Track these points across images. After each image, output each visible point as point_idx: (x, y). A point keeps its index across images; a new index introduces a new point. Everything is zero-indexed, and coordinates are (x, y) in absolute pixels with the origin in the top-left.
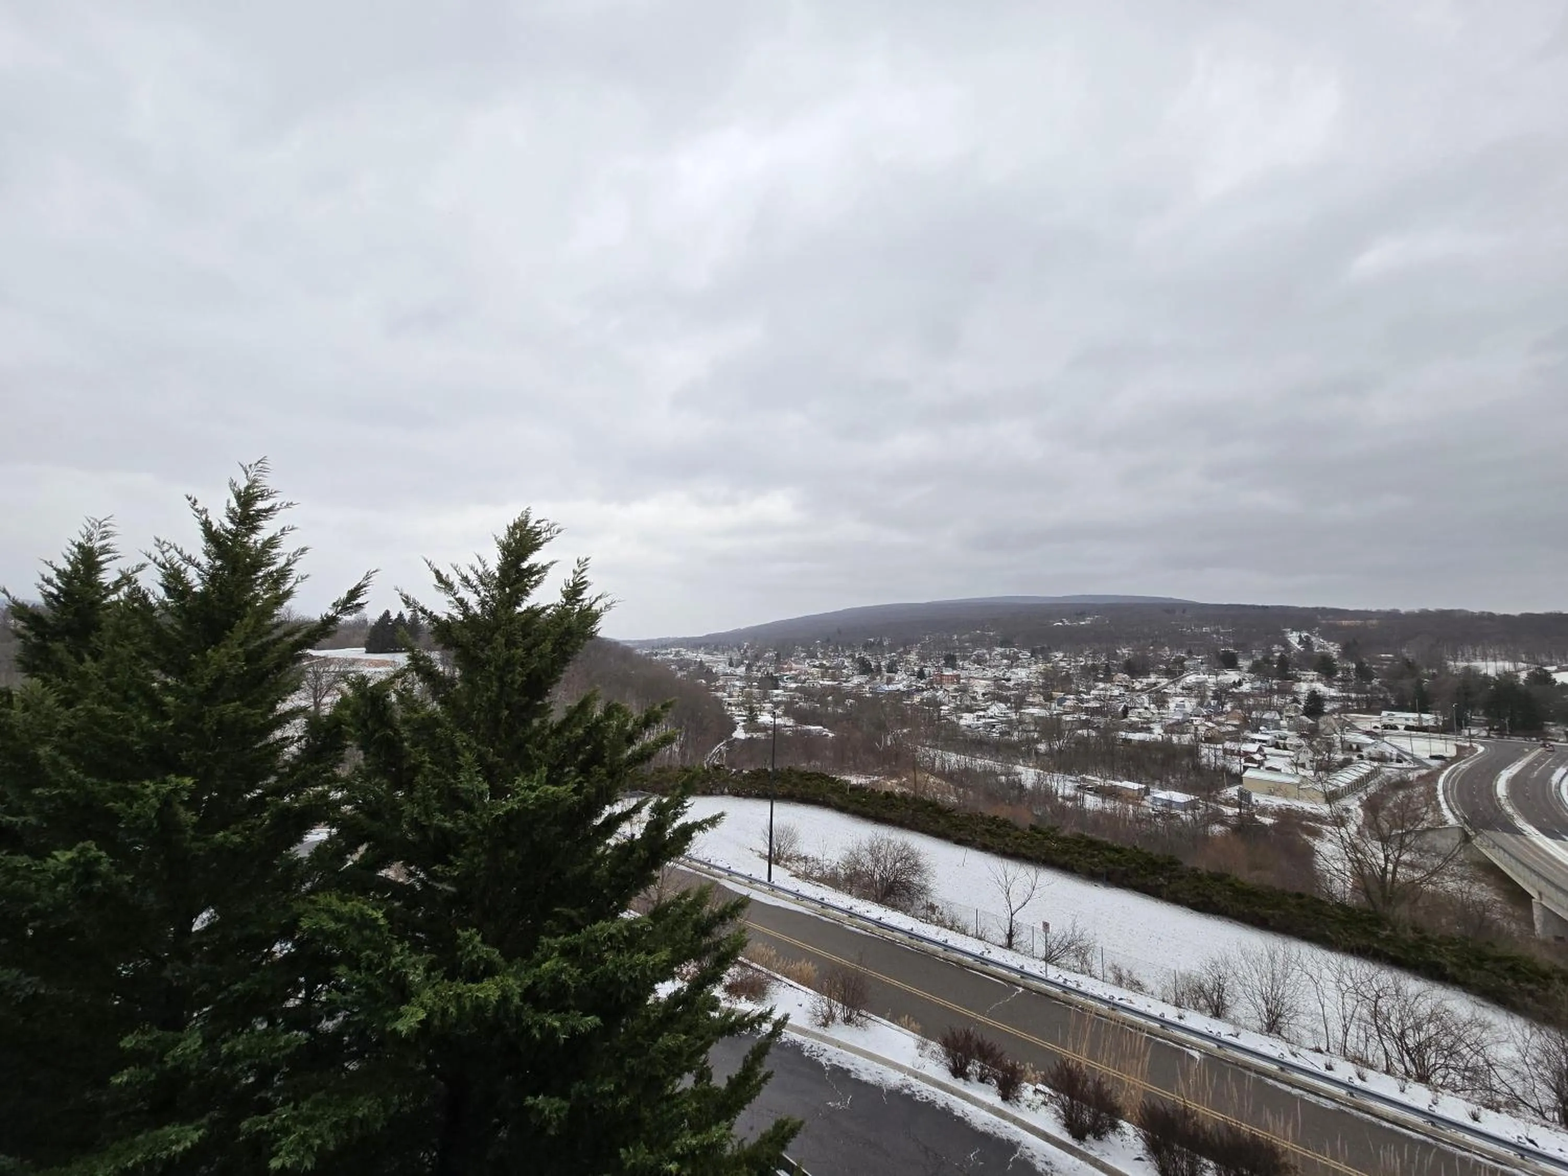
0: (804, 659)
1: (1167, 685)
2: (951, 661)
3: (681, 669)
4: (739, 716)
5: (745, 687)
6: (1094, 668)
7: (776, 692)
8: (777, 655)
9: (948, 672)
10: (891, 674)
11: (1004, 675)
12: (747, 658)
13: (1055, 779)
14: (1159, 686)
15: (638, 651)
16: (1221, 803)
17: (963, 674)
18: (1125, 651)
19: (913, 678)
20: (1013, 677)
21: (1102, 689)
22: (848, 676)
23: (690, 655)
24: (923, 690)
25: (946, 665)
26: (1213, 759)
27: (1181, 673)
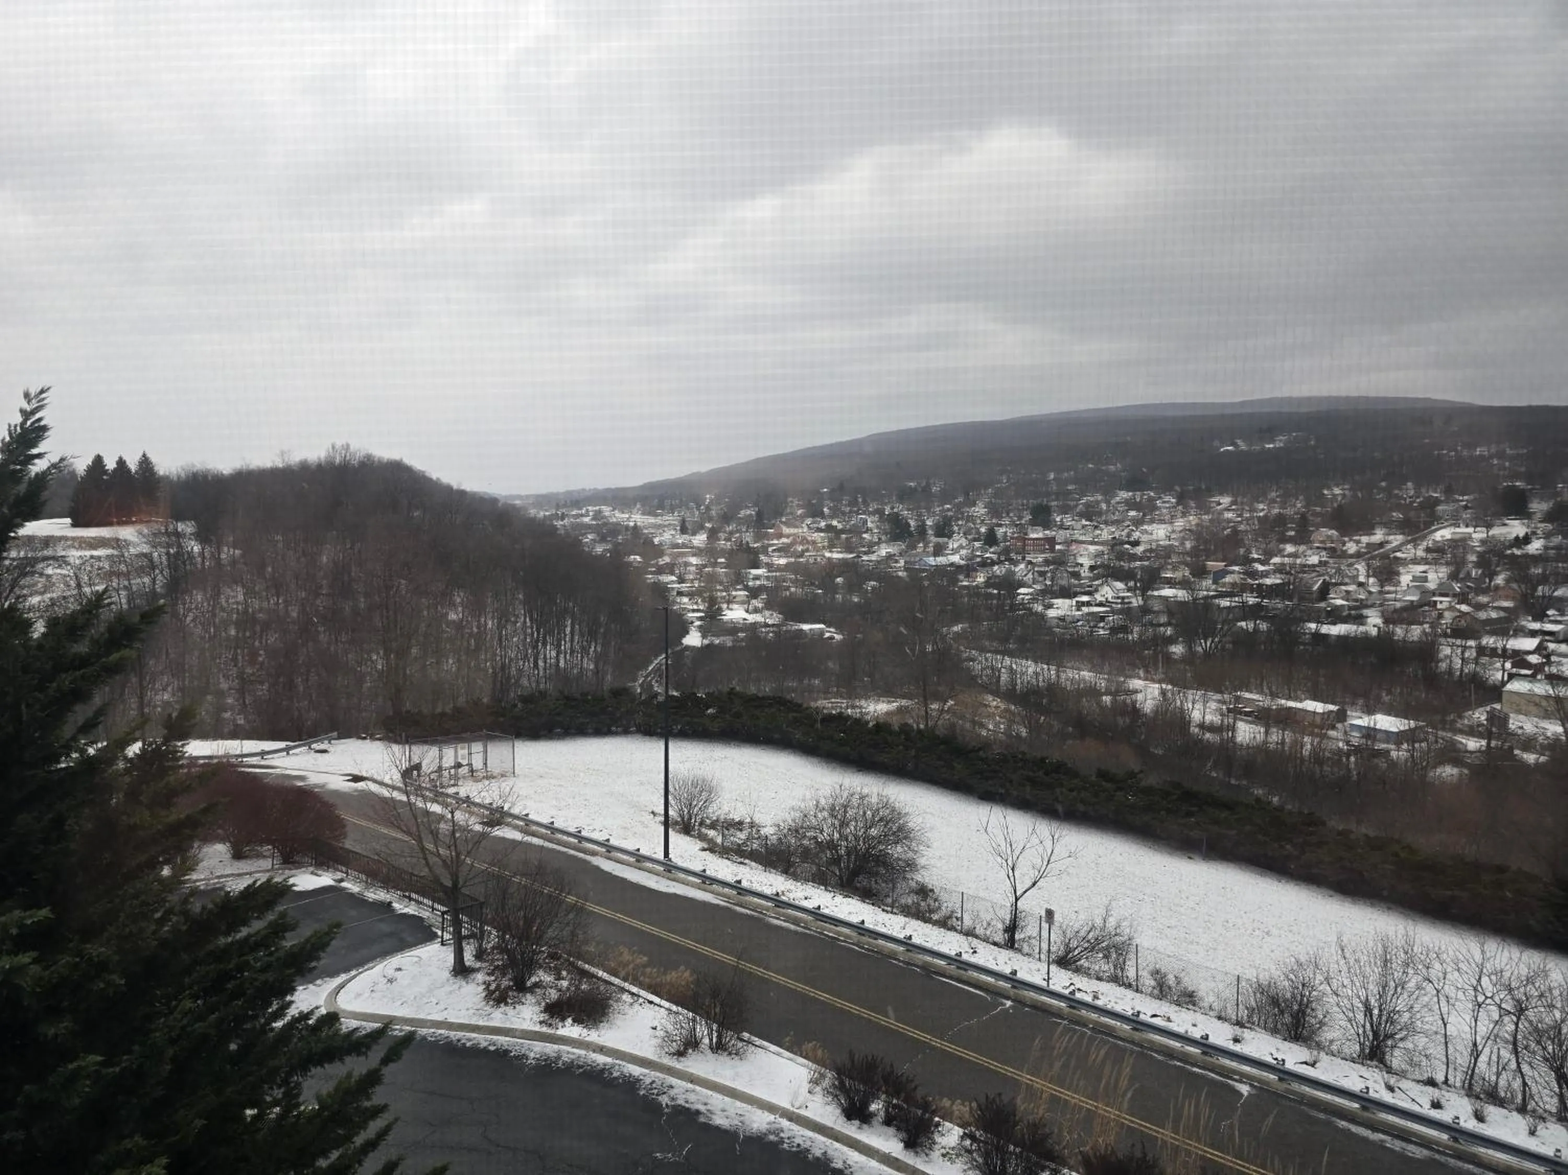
0: (802, 518)
1: (1402, 544)
2: (1042, 517)
3: (603, 539)
4: (694, 611)
5: (705, 566)
6: (1281, 520)
7: (755, 572)
8: (759, 514)
9: (1036, 534)
10: (940, 540)
11: (1129, 535)
12: (710, 519)
13: (1190, 697)
14: (1389, 547)
15: (532, 512)
16: (1461, 732)
17: (1061, 535)
18: (1337, 491)
19: (977, 544)
20: (1144, 538)
21: (1289, 556)
22: (871, 545)
23: (619, 516)
24: (993, 563)
25: (1034, 523)
26: (1457, 664)
27: (1428, 525)
